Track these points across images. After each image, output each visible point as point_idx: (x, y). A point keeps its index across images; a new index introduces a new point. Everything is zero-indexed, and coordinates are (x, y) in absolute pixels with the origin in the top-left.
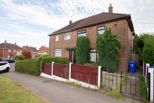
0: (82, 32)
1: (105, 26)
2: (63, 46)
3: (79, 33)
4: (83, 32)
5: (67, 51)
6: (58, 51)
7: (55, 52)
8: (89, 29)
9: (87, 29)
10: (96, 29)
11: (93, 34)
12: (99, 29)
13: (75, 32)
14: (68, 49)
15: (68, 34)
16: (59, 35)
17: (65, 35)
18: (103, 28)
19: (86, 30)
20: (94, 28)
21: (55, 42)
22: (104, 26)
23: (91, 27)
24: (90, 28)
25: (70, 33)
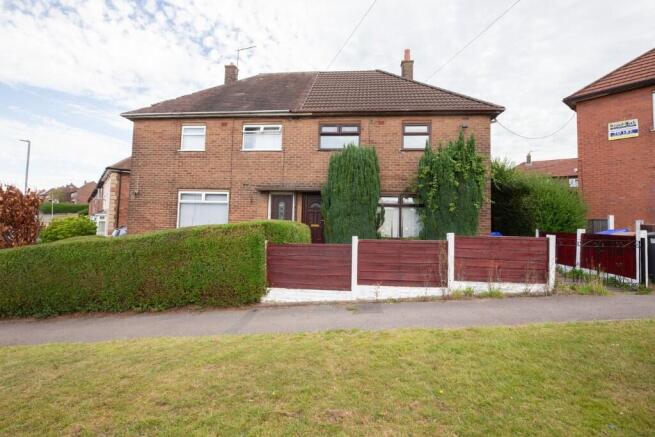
0: (340, 130)
1: (431, 124)
2: (239, 176)
3: (325, 130)
4: (345, 129)
5: (260, 198)
6: (203, 200)
7: (180, 201)
8: (371, 123)
9: (365, 122)
10: (399, 129)
11: (388, 145)
12: (408, 129)
13: (309, 127)
14: (264, 192)
15: (265, 129)
16: (211, 123)
17: (247, 129)
18: (424, 129)
19: (359, 126)
20: (394, 123)
21: (176, 153)
22: (429, 125)
23: (382, 119)
24: (375, 119)
25: (281, 123)
